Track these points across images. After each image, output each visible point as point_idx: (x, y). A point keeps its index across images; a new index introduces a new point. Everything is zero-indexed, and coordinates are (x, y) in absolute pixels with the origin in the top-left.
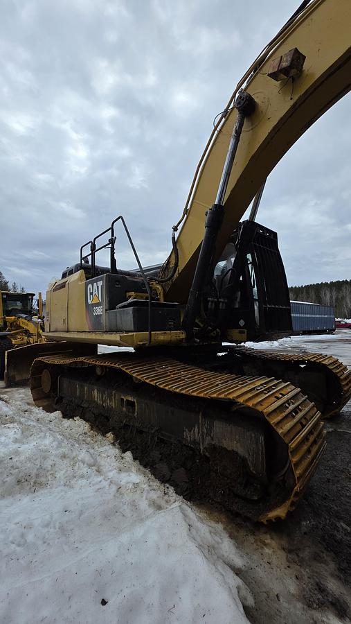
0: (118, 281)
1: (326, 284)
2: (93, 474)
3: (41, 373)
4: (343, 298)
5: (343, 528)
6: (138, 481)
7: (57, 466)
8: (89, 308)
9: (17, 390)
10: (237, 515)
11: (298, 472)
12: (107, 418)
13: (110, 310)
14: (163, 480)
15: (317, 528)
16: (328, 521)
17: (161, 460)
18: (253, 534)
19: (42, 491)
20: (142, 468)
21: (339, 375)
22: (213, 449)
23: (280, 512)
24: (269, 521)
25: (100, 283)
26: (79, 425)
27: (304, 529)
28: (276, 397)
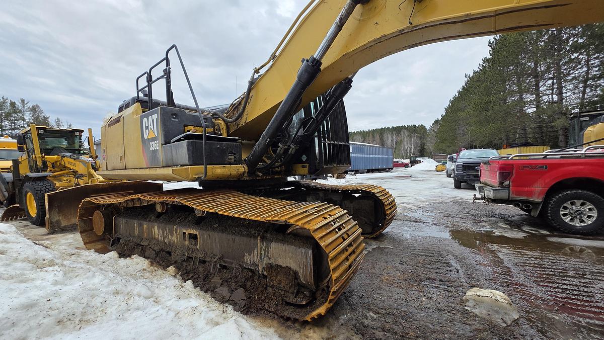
0: (175, 115)
1: (388, 129)
2: (150, 305)
3: (92, 215)
4: (401, 141)
5: (371, 316)
6: (197, 305)
7: (108, 302)
8: (145, 142)
9: (64, 236)
10: (288, 319)
11: (335, 276)
12: (169, 253)
13: (166, 144)
14: (222, 301)
15: (352, 319)
16: (361, 313)
17: (222, 284)
18: (299, 331)
19: (89, 328)
20: (202, 294)
21: (384, 201)
22: (270, 267)
23: (322, 310)
24: (313, 318)
25: (155, 117)
26: (138, 262)
27: (341, 321)
28: (324, 218)
